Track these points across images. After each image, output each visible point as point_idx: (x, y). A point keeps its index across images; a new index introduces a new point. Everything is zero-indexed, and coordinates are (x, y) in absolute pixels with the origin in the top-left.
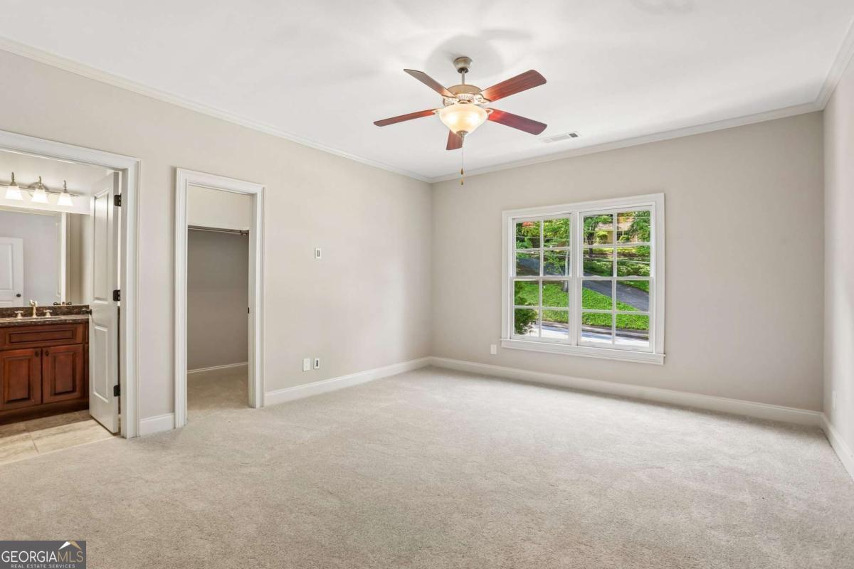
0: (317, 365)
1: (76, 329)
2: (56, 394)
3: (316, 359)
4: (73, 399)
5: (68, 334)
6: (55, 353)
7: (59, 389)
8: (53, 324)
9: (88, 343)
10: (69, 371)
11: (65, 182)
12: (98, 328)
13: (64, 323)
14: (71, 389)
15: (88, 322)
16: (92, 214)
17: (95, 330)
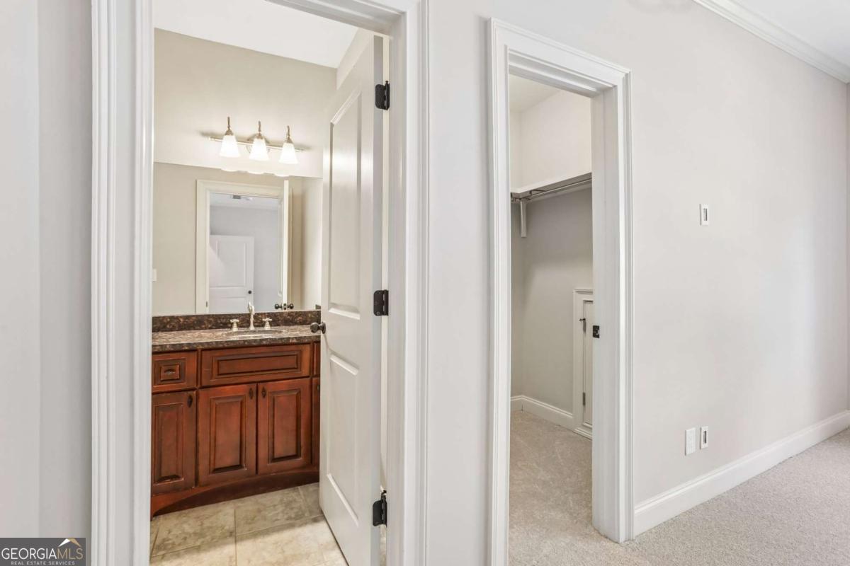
0: (705, 441)
1: (301, 352)
2: (274, 460)
3: (703, 430)
4: (295, 468)
5: (291, 362)
6: (274, 392)
7: (279, 451)
8: (272, 344)
9: (318, 375)
10: (291, 423)
11: (288, 127)
12: (334, 359)
13: (285, 343)
14: (292, 452)
15: (318, 342)
16: (326, 179)
17: (331, 362)
